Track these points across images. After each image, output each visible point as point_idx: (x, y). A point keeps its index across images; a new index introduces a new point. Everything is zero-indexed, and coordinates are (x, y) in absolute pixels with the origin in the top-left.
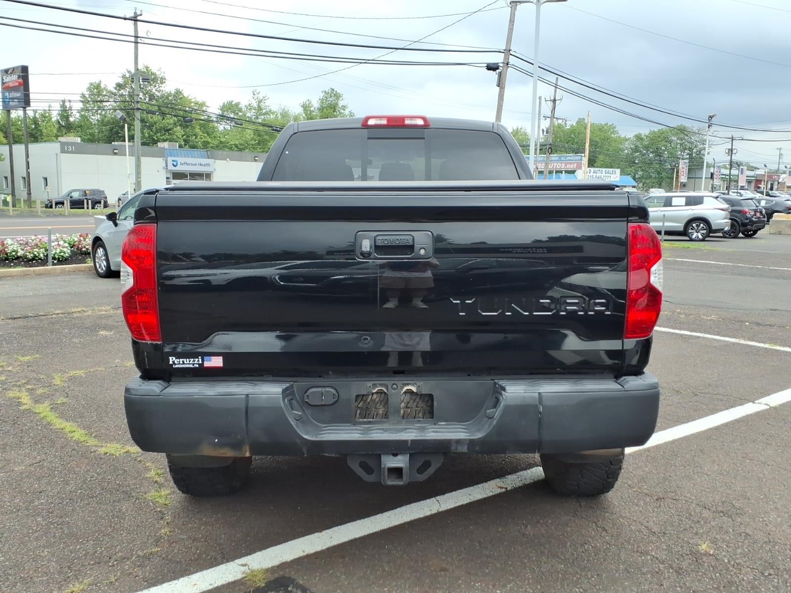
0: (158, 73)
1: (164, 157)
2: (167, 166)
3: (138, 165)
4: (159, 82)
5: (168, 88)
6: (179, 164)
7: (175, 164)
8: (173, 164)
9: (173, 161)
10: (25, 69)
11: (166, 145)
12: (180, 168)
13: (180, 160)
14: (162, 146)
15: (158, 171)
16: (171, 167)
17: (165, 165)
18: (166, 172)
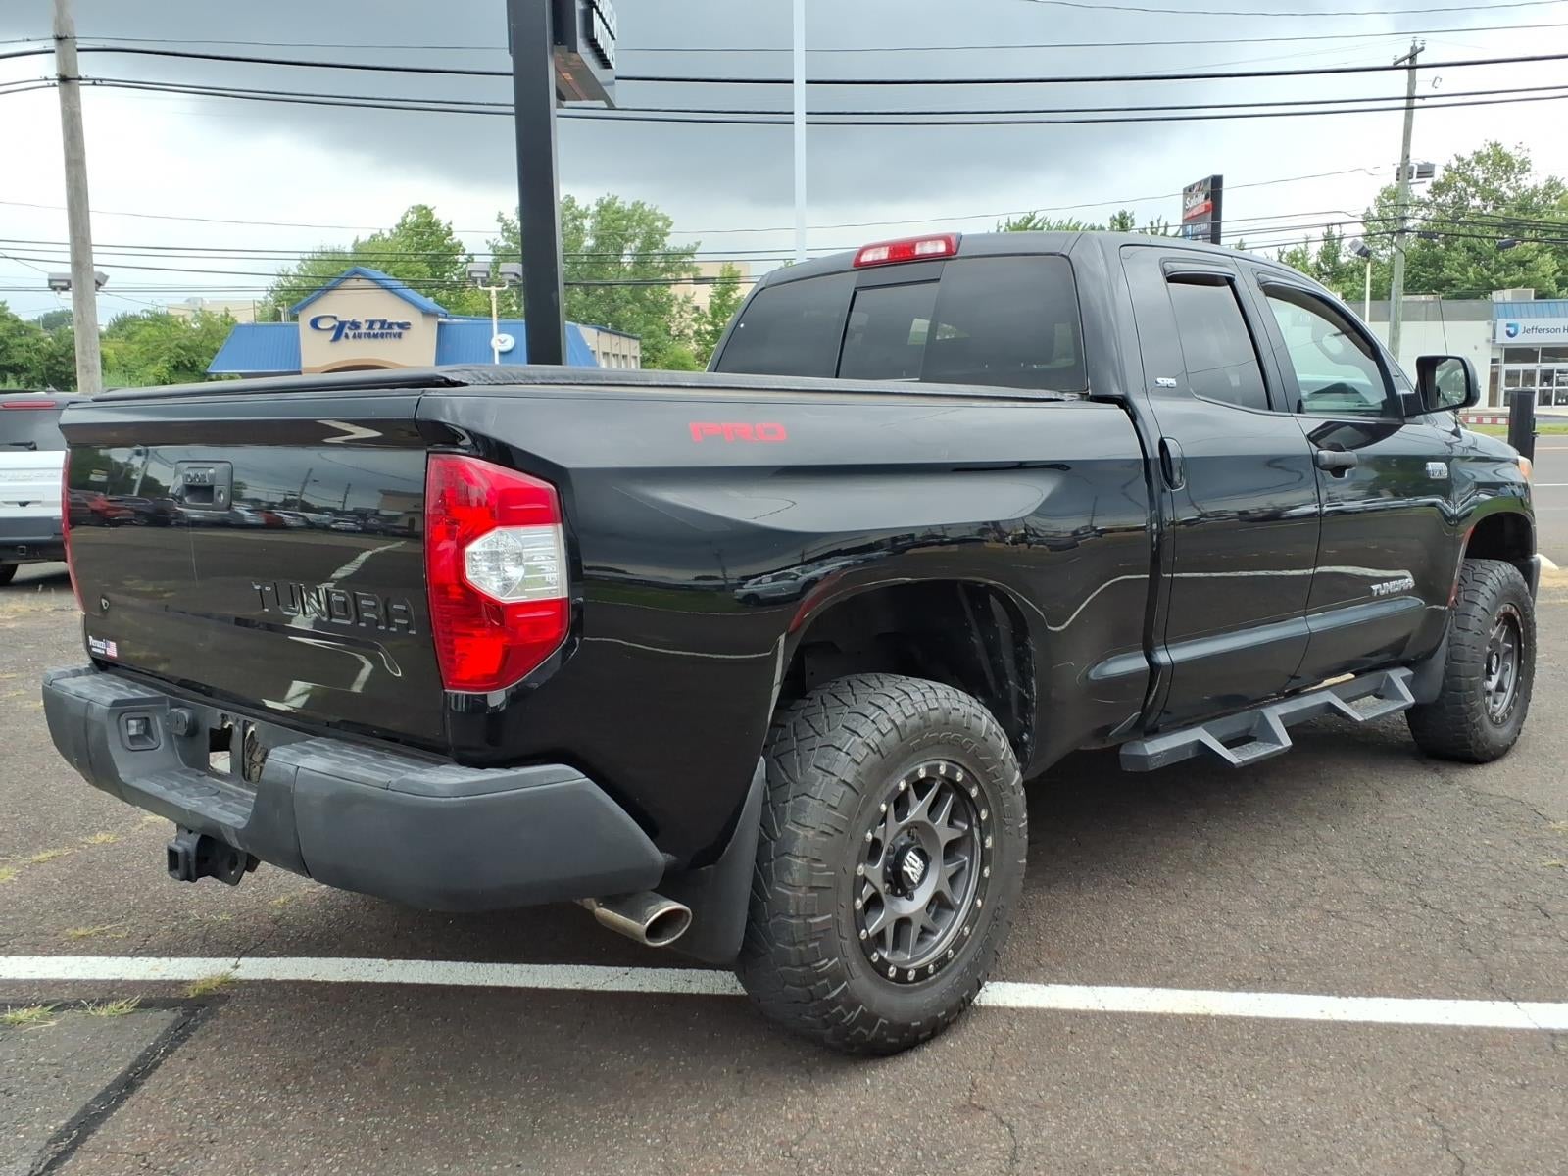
0: (1514, 153)
1: (1492, 320)
2: (1494, 337)
3: (1393, 338)
4: (1516, 170)
5: (1534, 180)
6: (1521, 330)
7: (1512, 331)
8: (1508, 333)
9: (1508, 326)
10: (1216, 182)
11: (1507, 295)
12: (1522, 340)
13: (1523, 323)
14: (1500, 299)
15: (1476, 348)
16: (1503, 338)
17: (1490, 336)
18: (1492, 348)
